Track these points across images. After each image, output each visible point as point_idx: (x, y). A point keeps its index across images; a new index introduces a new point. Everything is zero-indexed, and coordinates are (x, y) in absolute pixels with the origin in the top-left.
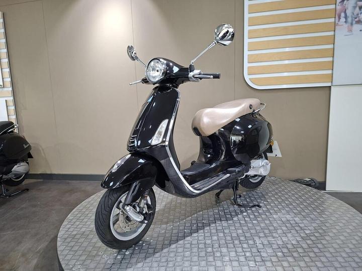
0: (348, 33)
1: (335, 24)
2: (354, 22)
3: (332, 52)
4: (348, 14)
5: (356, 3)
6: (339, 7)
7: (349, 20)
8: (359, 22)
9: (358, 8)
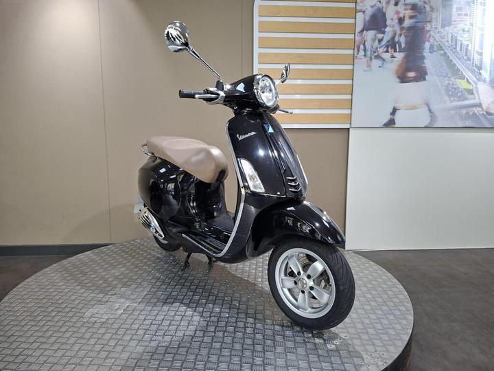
0: (366, 68)
1: (354, 57)
3: (350, 89)
4: (367, 48)
5: (375, 35)
6: (358, 38)
7: (368, 53)
8: (378, 57)
9: (377, 41)
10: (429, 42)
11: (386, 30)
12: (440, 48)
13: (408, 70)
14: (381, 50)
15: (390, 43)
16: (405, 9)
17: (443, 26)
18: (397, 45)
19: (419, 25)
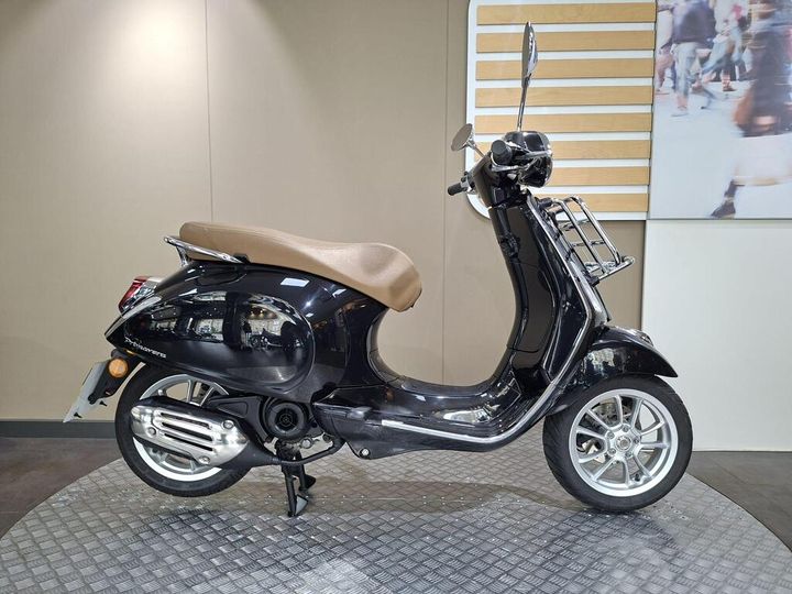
0: (679, 112)
1: (653, 92)
3: (647, 150)
4: (678, 74)
5: (694, 51)
6: (660, 57)
7: (681, 83)
8: (699, 90)
9: (697, 62)
11: (714, 40)
13: (759, 112)
14: (704, 78)
15: (723, 64)
16: (752, 3)
18: (737, 68)
19: (779, 29)
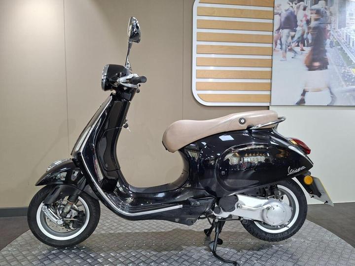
0: (284, 59)
1: (273, 50)
2: (287, 50)
3: (270, 75)
4: (283, 42)
5: (289, 33)
6: (275, 35)
7: (284, 47)
8: (291, 50)
9: (290, 38)
10: (330, 39)
11: (297, 29)
12: (338, 44)
13: (314, 60)
14: (293, 45)
15: (301, 39)
16: (312, 13)
17: (340, 27)
18: (306, 41)
19: (322, 25)
